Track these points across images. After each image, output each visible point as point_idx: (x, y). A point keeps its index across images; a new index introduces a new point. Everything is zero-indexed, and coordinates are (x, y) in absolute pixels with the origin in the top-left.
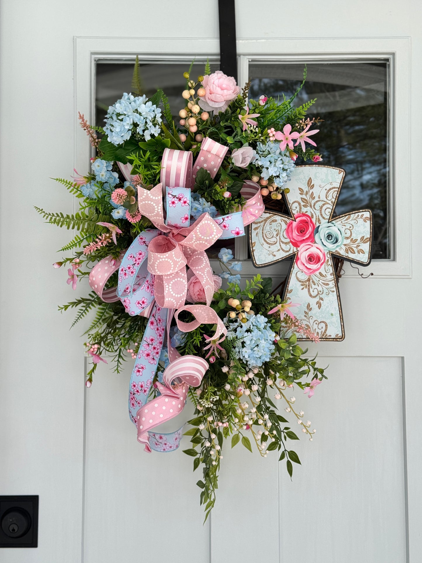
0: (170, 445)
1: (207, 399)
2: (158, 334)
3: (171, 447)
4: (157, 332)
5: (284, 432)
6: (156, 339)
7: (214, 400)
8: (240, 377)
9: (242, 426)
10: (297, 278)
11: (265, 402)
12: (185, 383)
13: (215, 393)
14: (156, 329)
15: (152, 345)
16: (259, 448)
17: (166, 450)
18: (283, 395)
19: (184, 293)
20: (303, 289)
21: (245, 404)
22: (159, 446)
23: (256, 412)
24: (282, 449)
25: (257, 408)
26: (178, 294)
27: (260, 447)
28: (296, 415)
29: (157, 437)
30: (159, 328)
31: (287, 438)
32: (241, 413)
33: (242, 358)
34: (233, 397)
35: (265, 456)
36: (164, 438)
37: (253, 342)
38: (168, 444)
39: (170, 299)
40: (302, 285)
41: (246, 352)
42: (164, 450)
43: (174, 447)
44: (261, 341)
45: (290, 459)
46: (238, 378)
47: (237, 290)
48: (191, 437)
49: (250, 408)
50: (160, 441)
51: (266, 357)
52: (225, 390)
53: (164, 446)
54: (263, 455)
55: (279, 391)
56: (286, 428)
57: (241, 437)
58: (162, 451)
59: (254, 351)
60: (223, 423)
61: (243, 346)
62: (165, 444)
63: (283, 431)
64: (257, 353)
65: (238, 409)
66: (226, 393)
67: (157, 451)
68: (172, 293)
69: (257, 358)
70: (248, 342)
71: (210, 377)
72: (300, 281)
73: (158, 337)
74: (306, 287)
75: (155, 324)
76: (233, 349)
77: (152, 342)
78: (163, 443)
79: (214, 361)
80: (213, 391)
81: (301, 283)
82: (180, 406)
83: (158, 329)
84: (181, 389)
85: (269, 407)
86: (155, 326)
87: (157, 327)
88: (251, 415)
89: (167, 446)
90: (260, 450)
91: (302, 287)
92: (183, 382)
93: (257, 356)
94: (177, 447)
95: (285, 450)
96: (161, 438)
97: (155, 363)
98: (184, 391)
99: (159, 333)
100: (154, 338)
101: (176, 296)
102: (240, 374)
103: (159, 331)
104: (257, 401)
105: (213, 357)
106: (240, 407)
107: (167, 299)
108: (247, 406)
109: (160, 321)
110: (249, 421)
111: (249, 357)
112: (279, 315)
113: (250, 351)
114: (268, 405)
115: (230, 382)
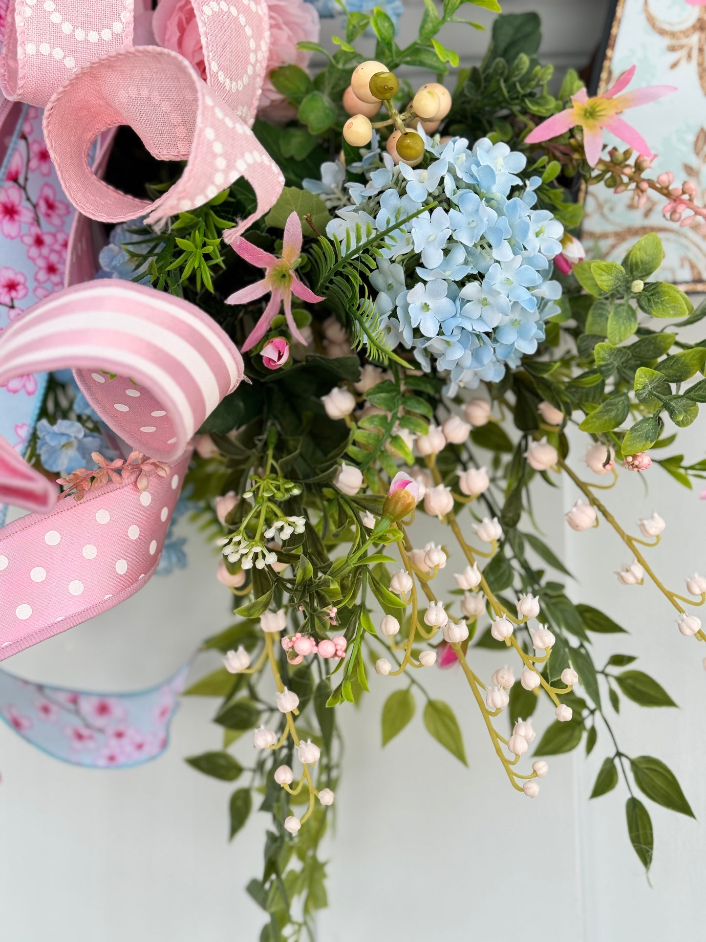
0: (138, 739)
1: (251, 533)
2: (41, 263)
3: (140, 746)
4: (34, 251)
5: (607, 675)
6: (31, 284)
7: (286, 535)
8: (405, 435)
9: (415, 654)
10: (651, 20)
11: (521, 548)
12: (145, 459)
13: (290, 507)
14: (29, 240)
15: (12, 307)
16: (499, 751)
17: (121, 759)
18: (605, 513)
19: (118, 27)
20: (674, 65)
21: (428, 554)
22: (90, 745)
23: (481, 588)
24: (603, 750)
25: (484, 573)
26: (86, 26)
27: (507, 743)
28: (670, 596)
29: (87, 707)
30: (48, 239)
31: (624, 700)
32: (413, 591)
33: (408, 342)
34: (369, 521)
35: (534, 788)
36: (118, 709)
37: (459, 255)
38: (130, 732)
39: (45, 49)
40: (672, 49)
41: (426, 307)
42: (112, 758)
43: (152, 748)
44: (495, 254)
45: (643, 790)
46: (396, 439)
47: (379, 30)
48: (214, 704)
49: (454, 567)
50: (100, 721)
51: (522, 334)
52: (337, 491)
53: (114, 742)
54: (520, 782)
55: (587, 494)
56: (618, 660)
57: (419, 702)
58: (102, 762)
59: (465, 302)
60: (318, 639)
61: (412, 279)
62: (120, 735)
63: (603, 672)
64: (476, 315)
65: (398, 573)
66: (340, 506)
67: (79, 764)
68: (56, 18)
69: (478, 336)
70: (433, 258)
71: (273, 440)
72: (662, 32)
73: (42, 275)
74: (689, 56)
75: (26, 215)
76: (367, 302)
77: (14, 294)
78: (111, 730)
79: (280, 357)
80: (280, 496)
81: (666, 41)
82: (122, 567)
83: (39, 242)
84: (128, 490)
85: (540, 573)
86: (25, 229)
87: (35, 230)
88: (463, 604)
89: (125, 741)
90: (506, 762)
91: (673, 57)
92: (134, 455)
93: (481, 328)
94: (164, 744)
95: (619, 754)
96: (103, 709)
97: (30, 387)
98: (146, 499)
99: (46, 258)
100: (20, 279)
101: (80, 35)
102: (405, 422)
103: (45, 251)
104: (485, 537)
105: (279, 340)
106: (411, 566)
107: (31, 49)
108: (439, 558)
109: (51, 206)
110: (453, 625)
111: (440, 333)
112: (580, 148)
113: (446, 302)
114: (536, 562)
115: (360, 458)
